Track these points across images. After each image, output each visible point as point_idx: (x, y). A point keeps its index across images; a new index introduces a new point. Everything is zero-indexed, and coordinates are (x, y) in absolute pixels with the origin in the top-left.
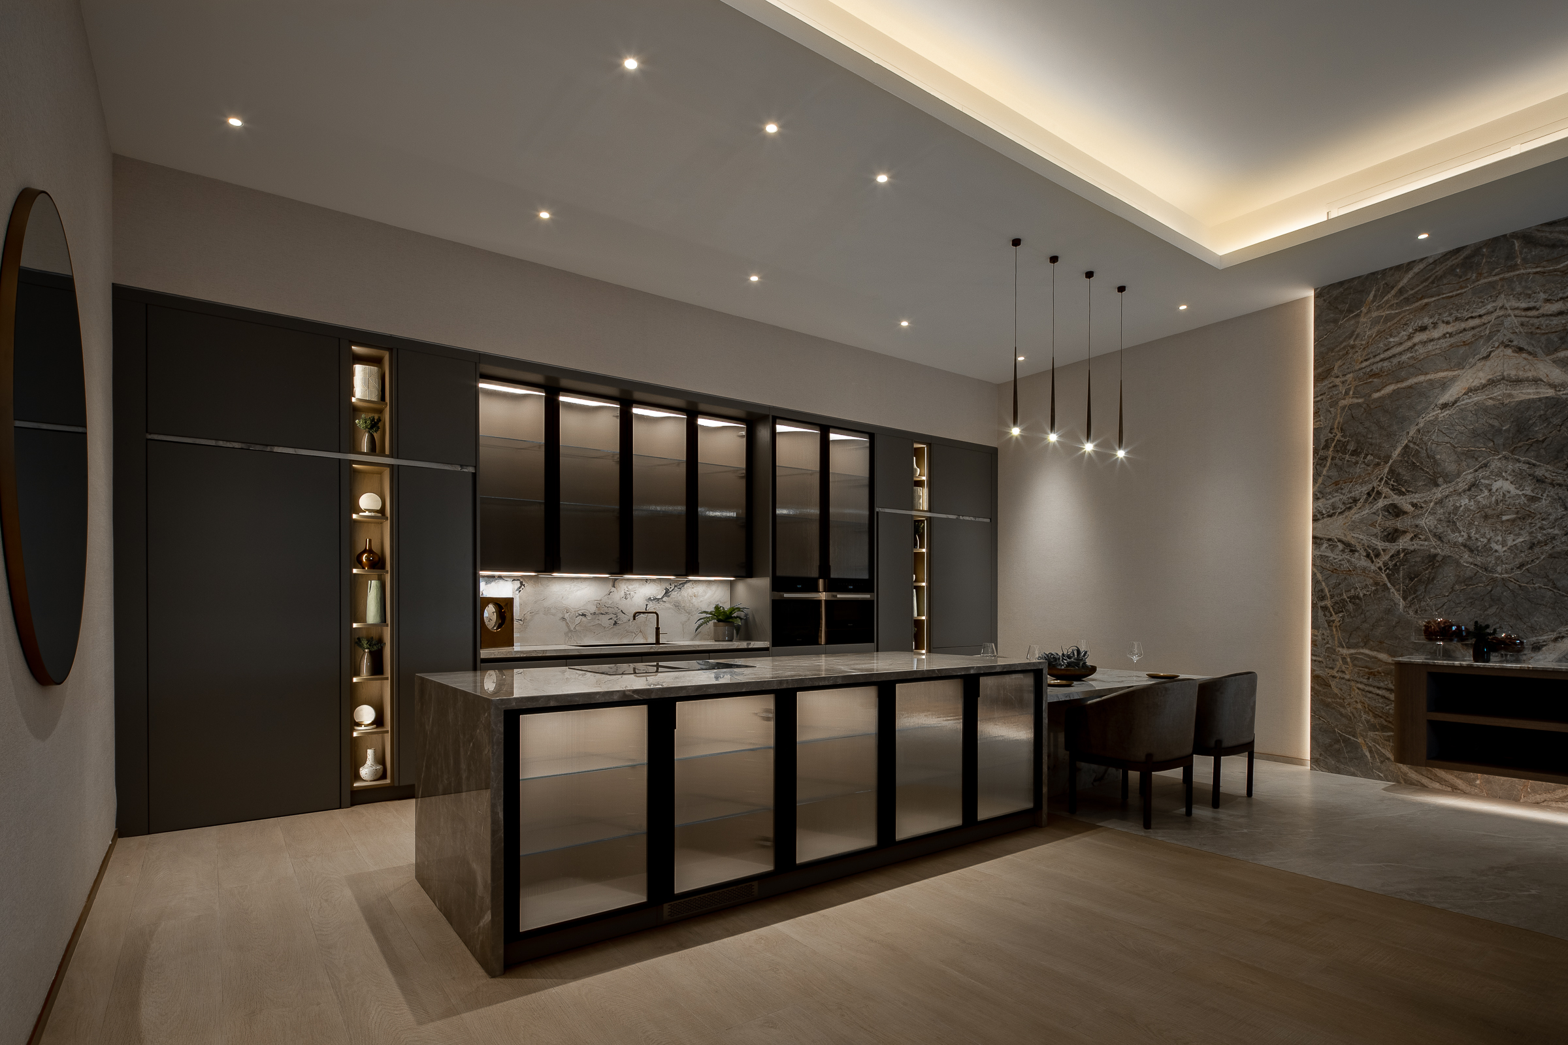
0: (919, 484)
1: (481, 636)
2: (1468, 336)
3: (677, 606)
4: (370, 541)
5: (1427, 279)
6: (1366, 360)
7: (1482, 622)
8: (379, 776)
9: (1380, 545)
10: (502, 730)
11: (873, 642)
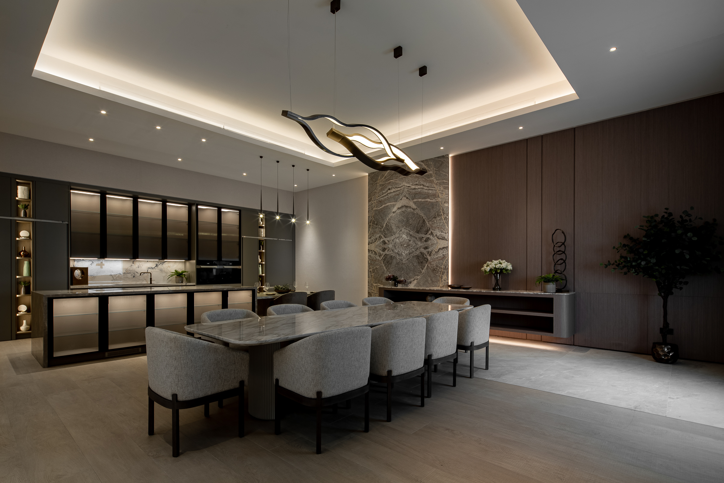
0: (262, 227)
1: (73, 280)
2: (398, 193)
3: (161, 270)
4: (24, 247)
5: (390, 175)
6: (379, 197)
7: (395, 275)
8: (28, 330)
9: (382, 252)
10: (47, 303)
11: (241, 283)
